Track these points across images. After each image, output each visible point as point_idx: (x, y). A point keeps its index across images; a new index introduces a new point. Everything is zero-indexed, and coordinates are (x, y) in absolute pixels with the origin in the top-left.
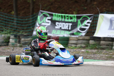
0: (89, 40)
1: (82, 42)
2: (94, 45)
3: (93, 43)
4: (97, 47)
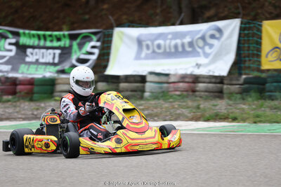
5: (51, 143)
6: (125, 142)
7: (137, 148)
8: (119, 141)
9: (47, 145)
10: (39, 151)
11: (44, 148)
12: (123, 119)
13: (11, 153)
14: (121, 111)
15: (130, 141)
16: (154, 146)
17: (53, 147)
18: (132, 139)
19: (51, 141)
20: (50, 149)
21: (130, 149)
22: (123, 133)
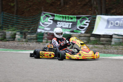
0: (90, 37)
1: (84, 38)
2: (94, 41)
3: (94, 40)
4: (98, 43)
5: (52, 55)
6: (82, 55)
7: (87, 58)
8: (80, 55)
9: (50, 55)
10: (46, 57)
11: (49, 56)
12: (81, 47)
13: (34, 57)
14: (80, 44)
15: (84, 55)
16: (92, 57)
17: (53, 56)
18: (85, 54)
19: (52, 54)
20: (51, 57)
21: (84, 58)
22: (82, 52)
